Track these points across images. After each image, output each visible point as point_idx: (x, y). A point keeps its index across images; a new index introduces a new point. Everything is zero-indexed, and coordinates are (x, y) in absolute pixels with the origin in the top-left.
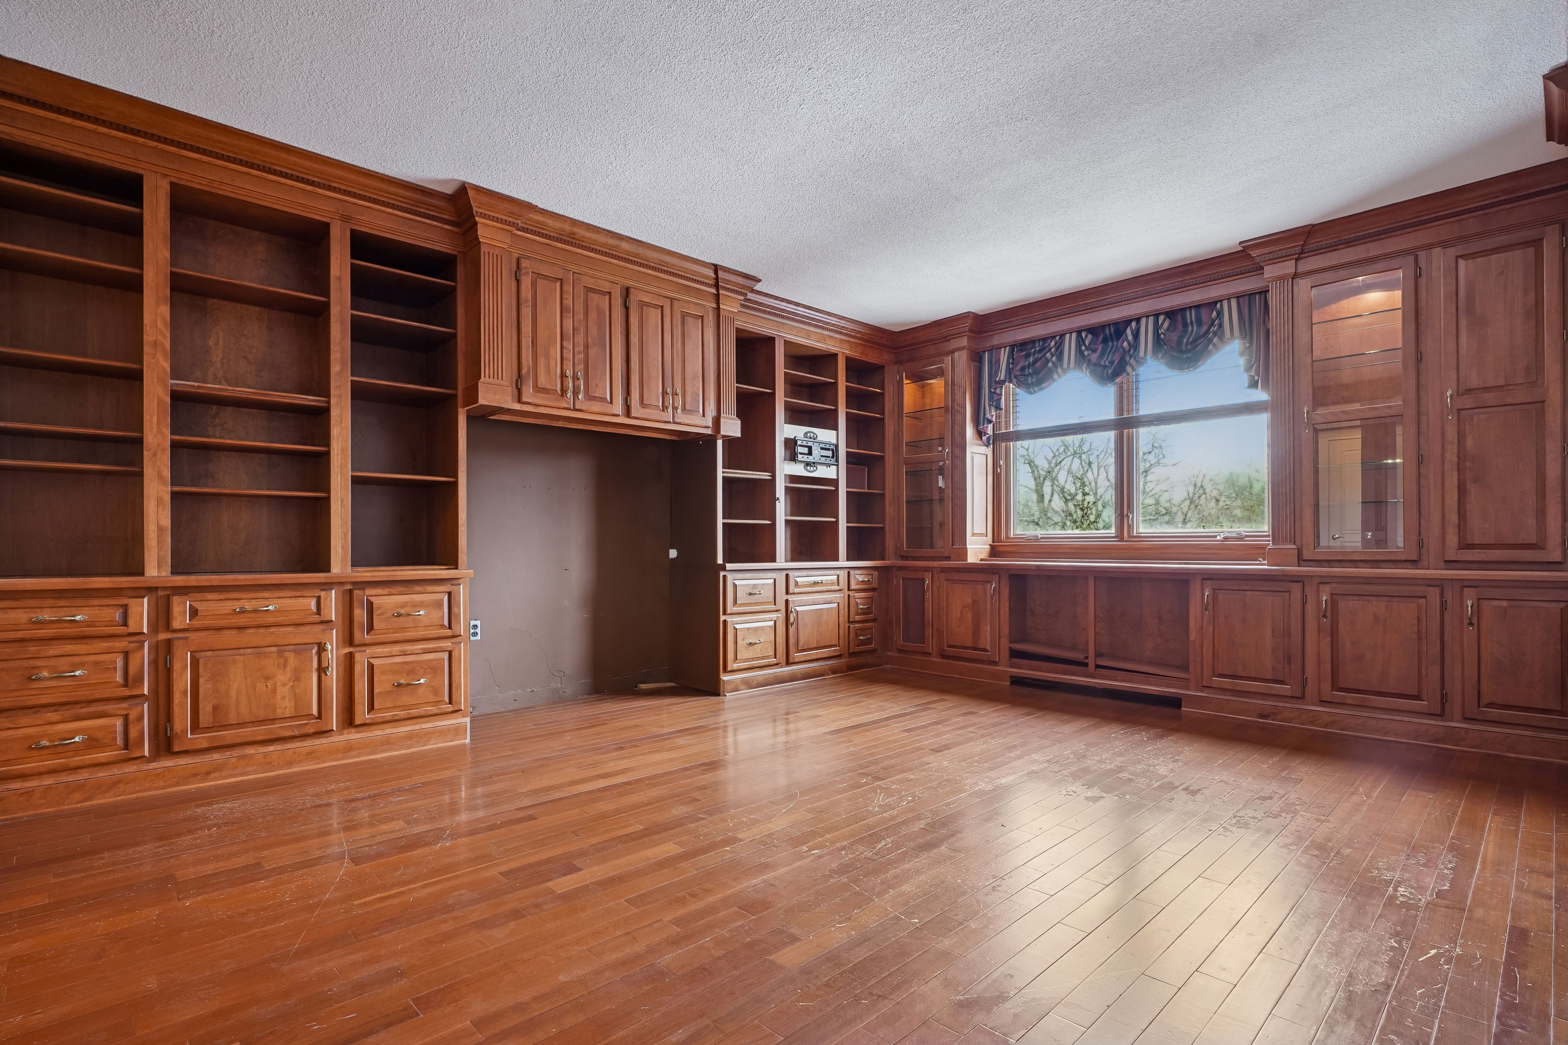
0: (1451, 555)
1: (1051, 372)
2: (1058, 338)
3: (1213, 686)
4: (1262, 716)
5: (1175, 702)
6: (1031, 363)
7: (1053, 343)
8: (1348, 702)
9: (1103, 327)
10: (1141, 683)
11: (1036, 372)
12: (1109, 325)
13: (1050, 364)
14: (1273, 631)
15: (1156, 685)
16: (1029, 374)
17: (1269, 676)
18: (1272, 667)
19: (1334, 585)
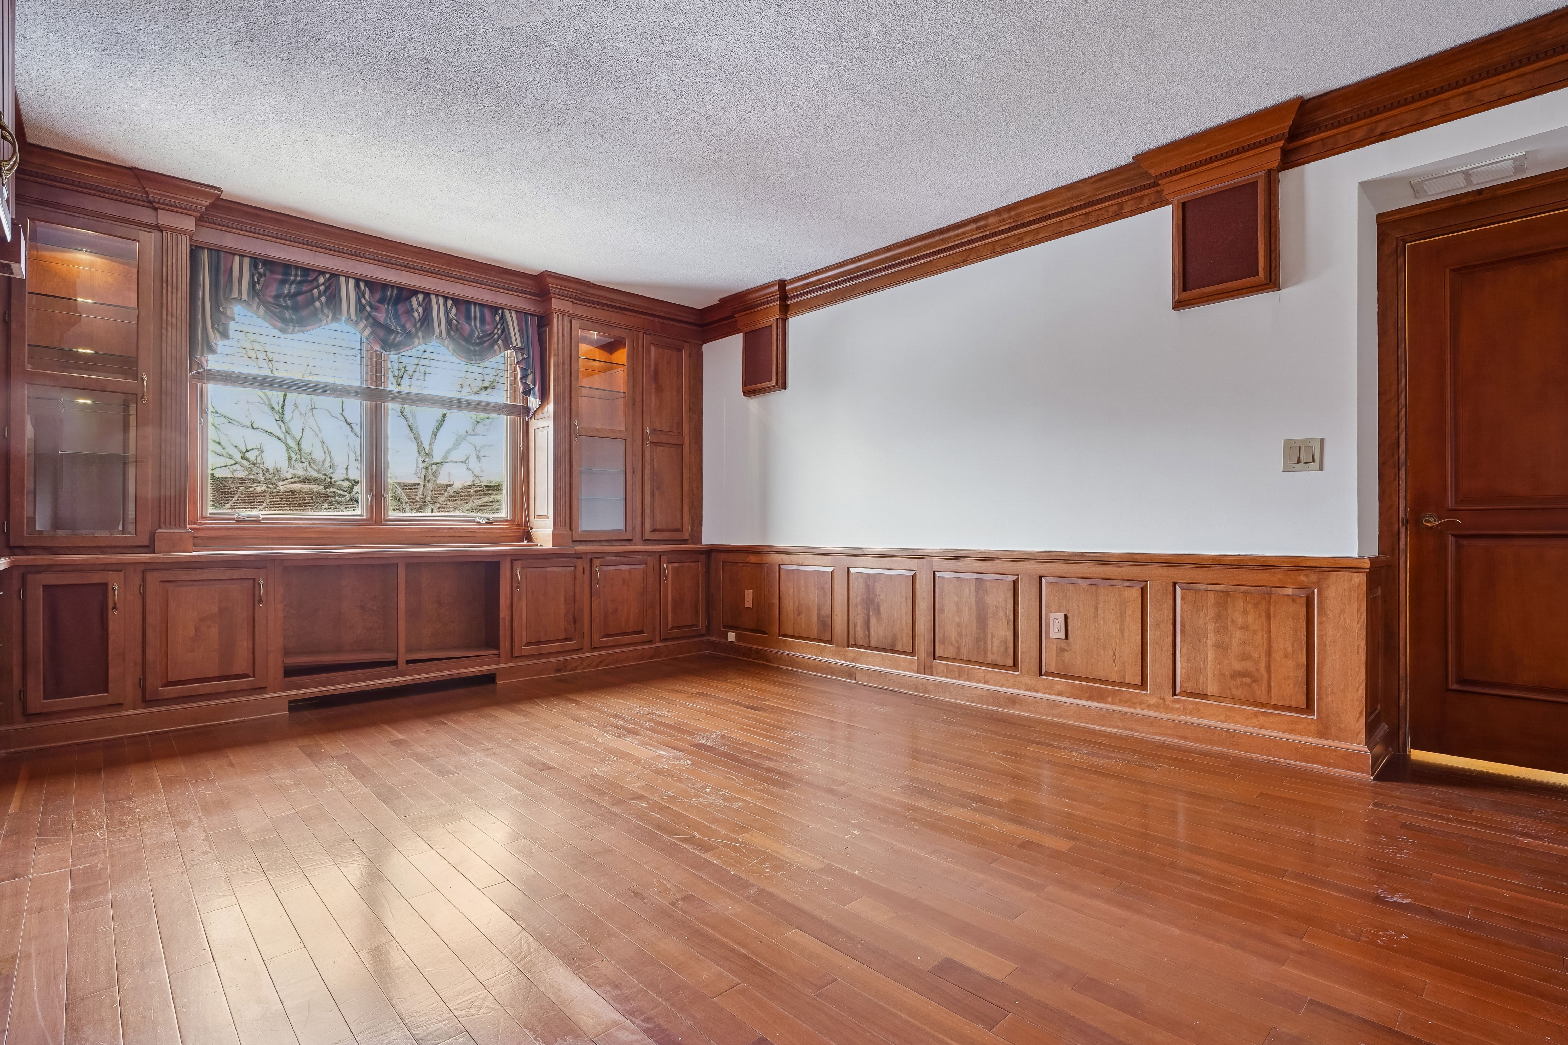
0: (647, 535)
1: (315, 313)
2: (328, 276)
3: (523, 655)
4: (558, 671)
5: (489, 679)
6: (291, 294)
7: (321, 280)
8: (610, 644)
9: (385, 286)
10: (456, 668)
11: (296, 309)
12: (392, 287)
13: (317, 304)
14: (565, 599)
15: (471, 667)
16: (286, 308)
17: (562, 637)
18: (565, 629)
19: (602, 559)
